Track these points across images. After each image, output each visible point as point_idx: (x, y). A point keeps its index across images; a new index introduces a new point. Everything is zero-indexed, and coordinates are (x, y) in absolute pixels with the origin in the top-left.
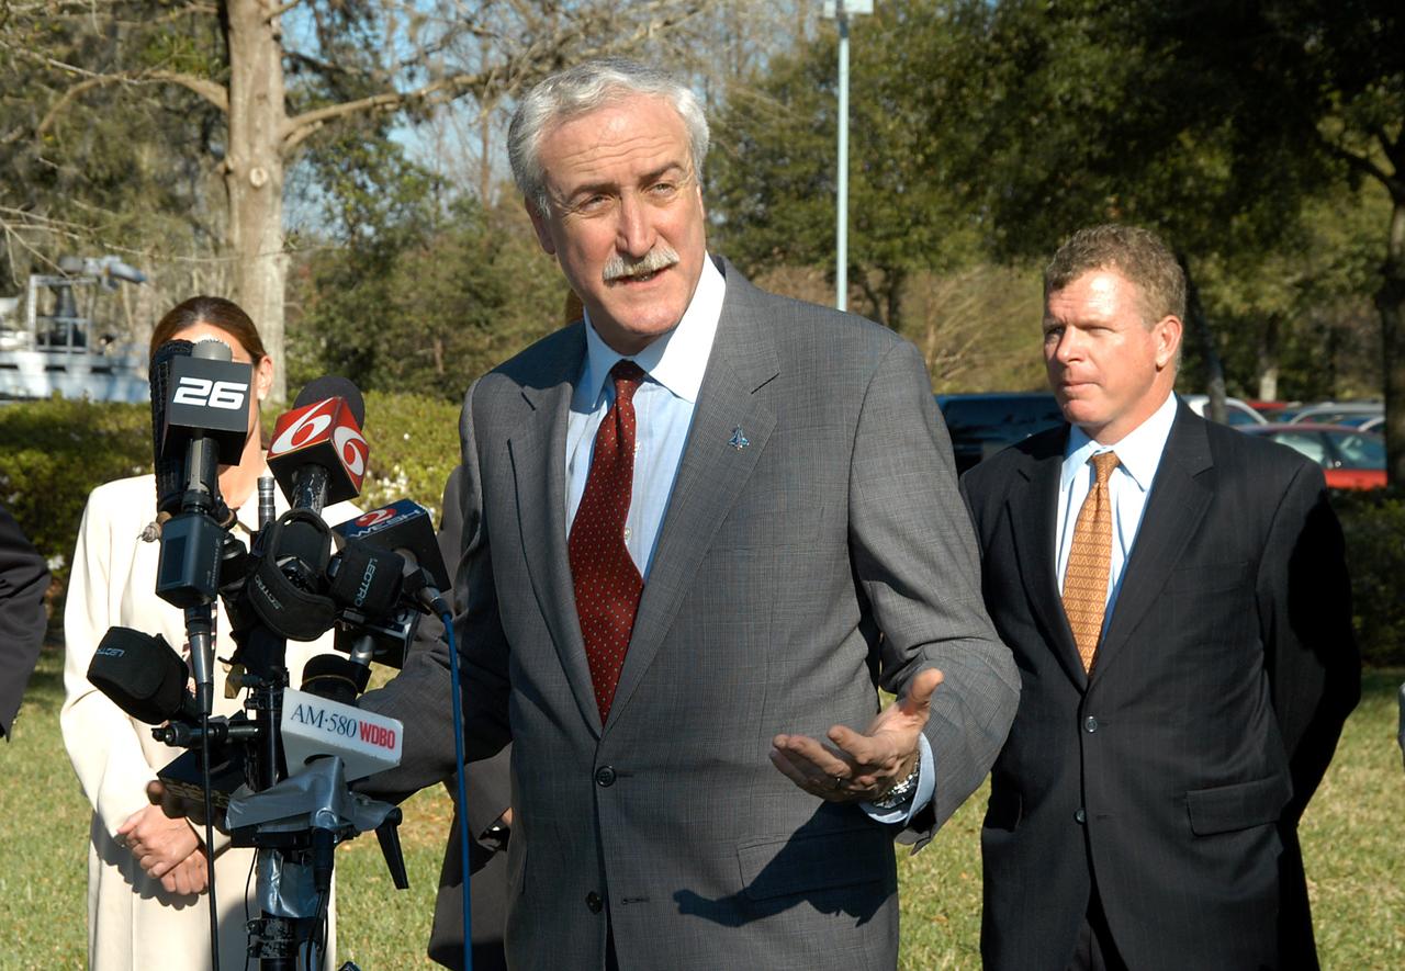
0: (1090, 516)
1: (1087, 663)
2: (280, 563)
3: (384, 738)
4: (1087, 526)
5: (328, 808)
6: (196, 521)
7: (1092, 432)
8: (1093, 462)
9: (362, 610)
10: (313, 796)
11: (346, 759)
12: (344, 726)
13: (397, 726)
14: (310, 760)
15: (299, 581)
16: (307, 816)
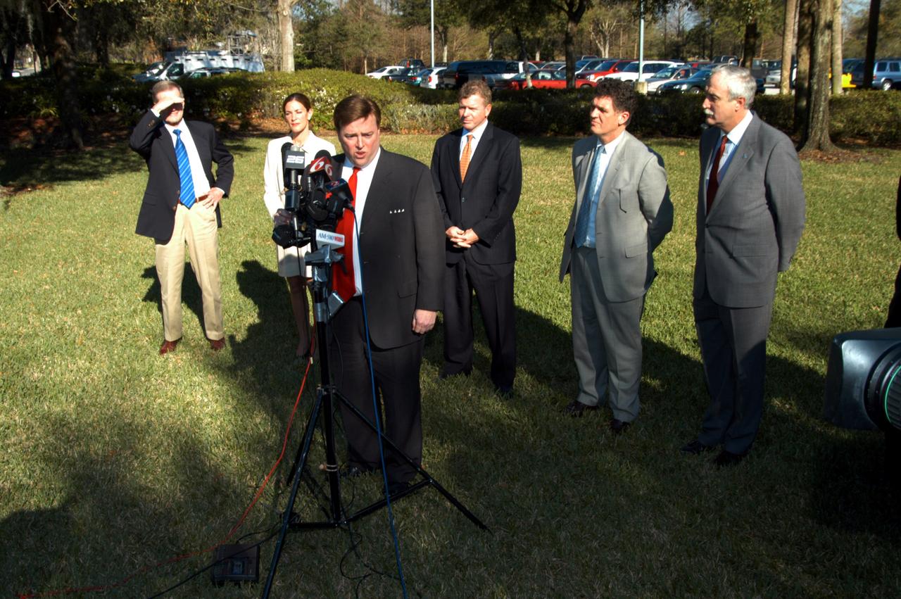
0: (466, 150)
1: (463, 179)
2: (314, 202)
3: (340, 240)
4: (465, 152)
5: (328, 257)
6: (294, 192)
7: (469, 130)
8: (468, 136)
9: (335, 213)
10: (324, 255)
11: (331, 245)
12: (331, 238)
13: (343, 236)
14: (323, 246)
15: (319, 206)
16: (323, 259)
